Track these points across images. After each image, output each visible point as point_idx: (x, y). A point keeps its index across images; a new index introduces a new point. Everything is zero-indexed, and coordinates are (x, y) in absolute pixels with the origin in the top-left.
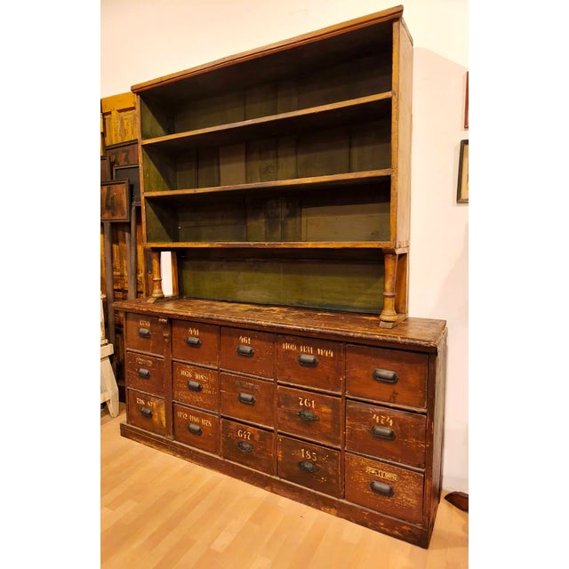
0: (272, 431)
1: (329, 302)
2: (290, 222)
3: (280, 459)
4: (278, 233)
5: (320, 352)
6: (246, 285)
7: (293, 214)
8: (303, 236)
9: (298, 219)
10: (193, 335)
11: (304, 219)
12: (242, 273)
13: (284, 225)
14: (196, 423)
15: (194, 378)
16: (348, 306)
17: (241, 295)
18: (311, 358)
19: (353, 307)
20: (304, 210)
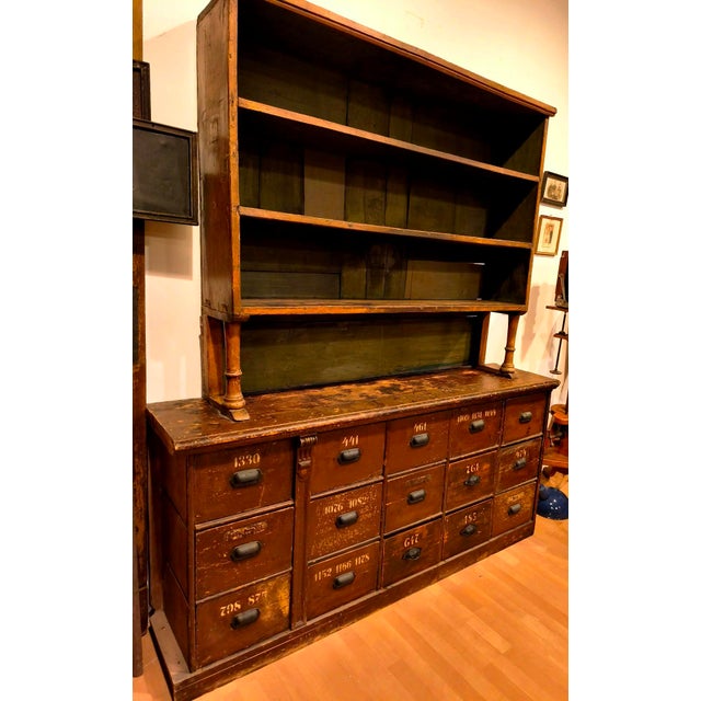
0: (440, 516)
1: (424, 363)
2: (395, 275)
3: (445, 541)
4: (381, 290)
5: (487, 414)
6: (336, 360)
7: (400, 266)
8: (407, 293)
9: (404, 272)
10: (350, 447)
11: (409, 273)
12: (331, 343)
13: (388, 277)
14: (347, 571)
15: (347, 509)
16: (439, 365)
17: (328, 374)
18: (481, 422)
19: (444, 365)
20: (410, 263)
